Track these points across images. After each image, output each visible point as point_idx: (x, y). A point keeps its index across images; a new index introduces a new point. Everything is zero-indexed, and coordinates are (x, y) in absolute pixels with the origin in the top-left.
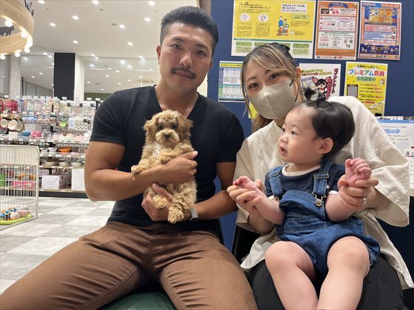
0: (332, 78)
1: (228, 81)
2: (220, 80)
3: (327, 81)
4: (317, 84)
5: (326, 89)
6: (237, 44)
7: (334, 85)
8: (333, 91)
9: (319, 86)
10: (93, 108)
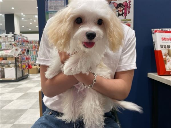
0: (128, 2)
1: (52, 9)
2: (46, 8)
3: (124, 4)
4: (117, 8)
5: (124, 11)
7: (130, 7)
8: (129, 12)
9: (119, 9)
10: (13, 37)
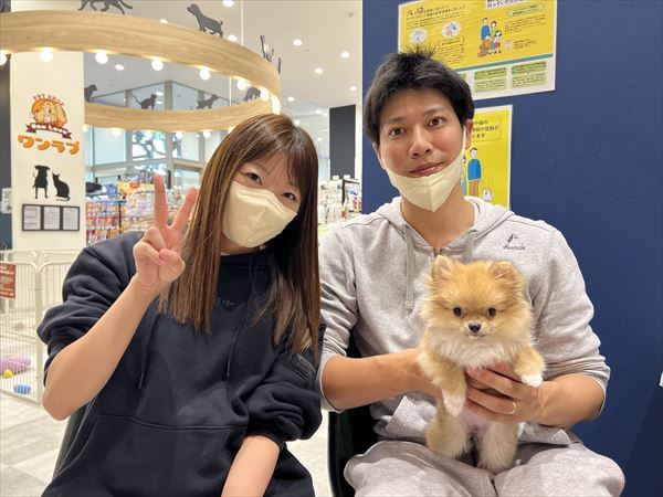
10: (341, 191)
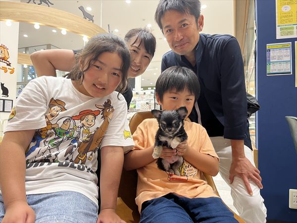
1: (275, 59)
2: (267, 59)
6: (281, 29)
